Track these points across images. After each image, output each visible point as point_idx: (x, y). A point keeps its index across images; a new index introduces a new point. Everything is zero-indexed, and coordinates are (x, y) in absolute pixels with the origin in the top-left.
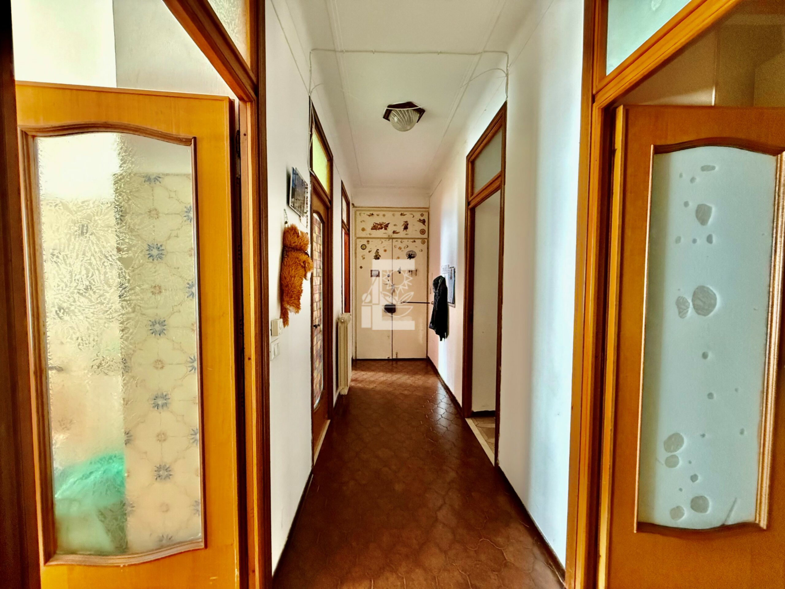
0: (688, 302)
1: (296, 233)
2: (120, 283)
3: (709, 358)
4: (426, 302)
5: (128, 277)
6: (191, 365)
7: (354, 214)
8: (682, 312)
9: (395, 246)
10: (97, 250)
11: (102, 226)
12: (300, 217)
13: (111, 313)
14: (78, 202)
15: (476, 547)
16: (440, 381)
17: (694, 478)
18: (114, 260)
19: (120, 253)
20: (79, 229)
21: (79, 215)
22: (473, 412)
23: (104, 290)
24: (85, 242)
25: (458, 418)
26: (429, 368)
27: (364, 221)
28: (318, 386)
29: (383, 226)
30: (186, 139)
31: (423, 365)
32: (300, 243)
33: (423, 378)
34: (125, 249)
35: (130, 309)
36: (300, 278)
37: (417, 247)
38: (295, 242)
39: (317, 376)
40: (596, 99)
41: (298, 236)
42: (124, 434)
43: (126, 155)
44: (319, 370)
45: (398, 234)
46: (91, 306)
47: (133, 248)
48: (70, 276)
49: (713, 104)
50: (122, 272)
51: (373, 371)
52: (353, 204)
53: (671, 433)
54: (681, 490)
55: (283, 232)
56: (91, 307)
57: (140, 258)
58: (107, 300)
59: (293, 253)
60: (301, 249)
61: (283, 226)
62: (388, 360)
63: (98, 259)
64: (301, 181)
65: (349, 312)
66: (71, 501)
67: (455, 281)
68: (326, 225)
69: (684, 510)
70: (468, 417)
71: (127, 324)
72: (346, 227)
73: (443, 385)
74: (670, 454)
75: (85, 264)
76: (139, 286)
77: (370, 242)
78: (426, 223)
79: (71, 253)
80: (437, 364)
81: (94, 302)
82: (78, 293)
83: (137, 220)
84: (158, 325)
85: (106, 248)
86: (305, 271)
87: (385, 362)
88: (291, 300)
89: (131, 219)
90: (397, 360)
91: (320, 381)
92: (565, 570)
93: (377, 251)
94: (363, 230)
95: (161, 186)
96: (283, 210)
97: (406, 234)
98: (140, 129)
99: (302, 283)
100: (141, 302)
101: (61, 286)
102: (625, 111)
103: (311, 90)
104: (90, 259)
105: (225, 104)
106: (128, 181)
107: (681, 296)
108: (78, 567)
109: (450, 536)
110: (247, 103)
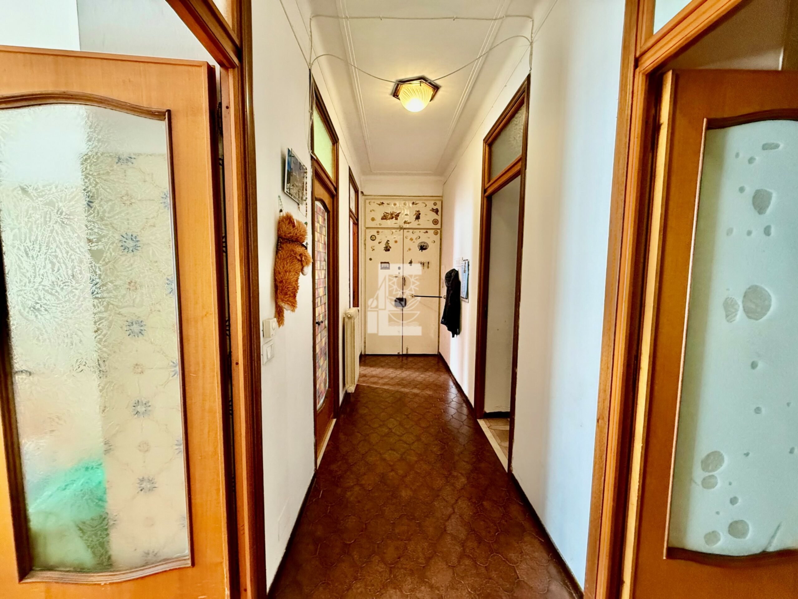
0: (737, 304)
1: (292, 223)
2: (90, 279)
3: (758, 368)
4: (438, 296)
5: (98, 272)
6: (173, 369)
7: (363, 202)
8: (729, 315)
9: (406, 238)
10: (62, 241)
11: (66, 214)
12: (299, 204)
13: (81, 312)
14: (38, 185)
15: (486, 563)
16: (452, 378)
17: (733, 501)
18: (82, 252)
19: (89, 245)
20: (41, 217)
21: (41, 201)
22: (485, 413)
23: (72, 286)
24: (49, 231)
25: (470, 419)
26: (441, 364)
27: (373, 210)
28: (322, 385)
29: (394, 216)
30: (159, 112)
31: (434, 361)
32: (296, 234)
33: (434, 375)
34: (94, 240)
35: (102, 308)
36: (296, 272)
37: (430, 238)
38: (290, 233)
39: (322, 374)
40: (640, 63)
41: (294, 226)
42: (102, 444)
43: (91, 132)
44: (323, 369)
45: (410, 224)
46: (58, 304)
47: (103, 239)
48: (33, 271)
49: (780, 69)
50: (92, 266)
51: (382, 367)
52: (362, 192)
53: (710, 451)
54: (718, 513)
55: (277, 221)
56: (58, 306)
57: (111, 250)
58: (77, 297)
59: (288, 245)
60: (298, 240)
61: (278, 215)
62: (398, 355)
63: (64, 252)
64: (299, 164)
65: (358, 306)
66: (48, 514)
67: (468, 274)
68: (331, 213)
69: (719, 535)
70: (480, 418)
71: (99, 325)
72: (355, 218)
73: (454, 384)
74: (707, 474)
75: (50, 257)
76: (111, 282)
77: (380, 233)
78: (439, 213)
79: (33, 244)
80: (449, 359)
81: (61, 300)
82: (44, 289)
83: (107, 207)
84: (135, 325)
85: (72, 238)
86: (302, 264)
87: (395, 357)
88: (286, 298)
89: (101, 206)
90: (407, 356)
91: (325, 380)
92: (584, 594)
93: (387, 242)
94: (373, 219)
95: (133, 168)
96: (277, 197)
97: (419, 224)
98: (106, 100)
99: (298, 279)
100: (115, 300)
101: (24, 281)
102: (675, 76)
103: (311, 62)
104: (55, 251)
105: (203, 71)
106: (94, 162)
107: (730, 297)
108: (55, 584)
109: (459, 549)
110: (229, 69)
